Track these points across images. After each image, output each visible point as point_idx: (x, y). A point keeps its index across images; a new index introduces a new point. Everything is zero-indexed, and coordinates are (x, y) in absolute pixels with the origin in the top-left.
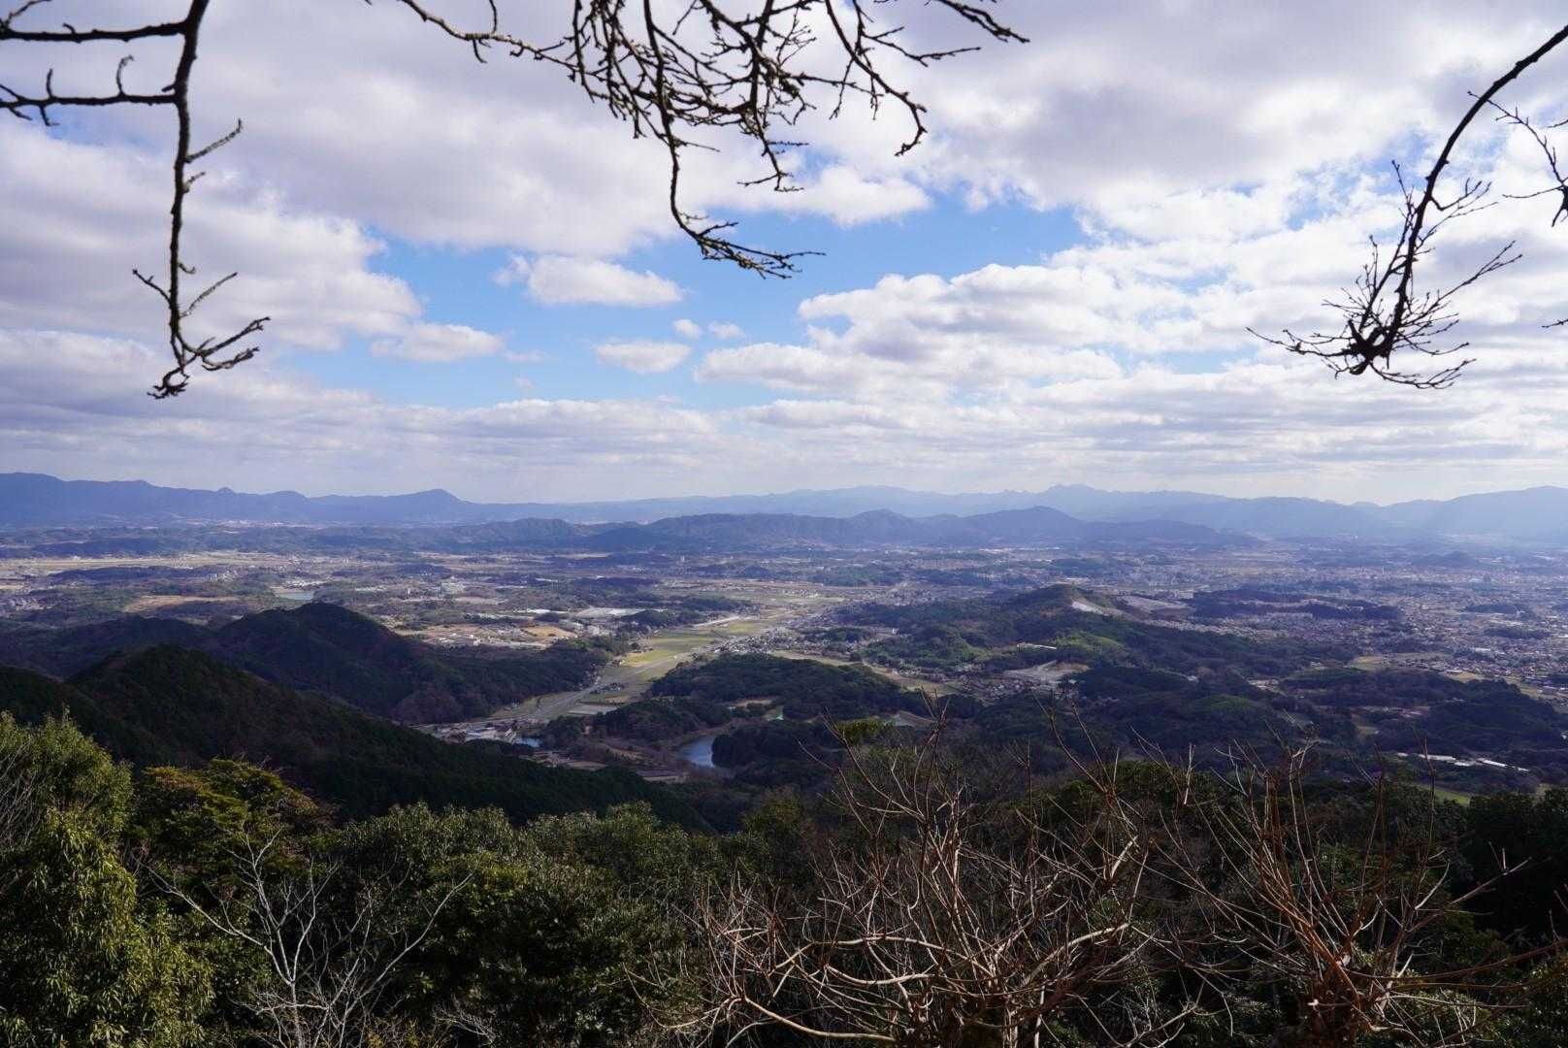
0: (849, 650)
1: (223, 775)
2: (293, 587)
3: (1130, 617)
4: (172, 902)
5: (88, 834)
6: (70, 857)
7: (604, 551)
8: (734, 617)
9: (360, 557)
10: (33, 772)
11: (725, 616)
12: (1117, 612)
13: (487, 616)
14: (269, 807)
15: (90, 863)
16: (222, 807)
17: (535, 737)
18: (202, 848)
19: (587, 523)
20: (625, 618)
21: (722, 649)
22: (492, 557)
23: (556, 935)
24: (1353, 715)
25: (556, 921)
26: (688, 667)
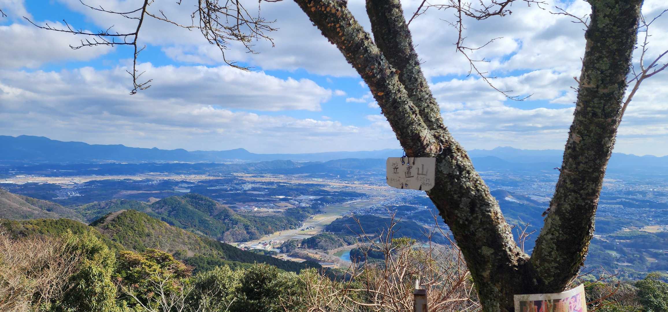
0: (407, 214)
1: (150, 255)
2: (182, 187)
3: (532, 204)
4: (129, 303)
5: (99, 269)
6: (93, 277)
7: (307, 173)
8: (359, 200)
9: (209, 175)
10: (79, 252)
11: (355, 200)
12: (526, 202)
13: (260, 199)
14: (168, 267)
15: (100, 280)
16: (150, 266)
17: (278, 248)
18: (141, 282)
19: (301, 162)
20: (315, 200)
21: (354, 213)
22: (262, 175)
23: (258, 286)
24: (644, 253)
25: (258, 282)
26: (340, 220)
